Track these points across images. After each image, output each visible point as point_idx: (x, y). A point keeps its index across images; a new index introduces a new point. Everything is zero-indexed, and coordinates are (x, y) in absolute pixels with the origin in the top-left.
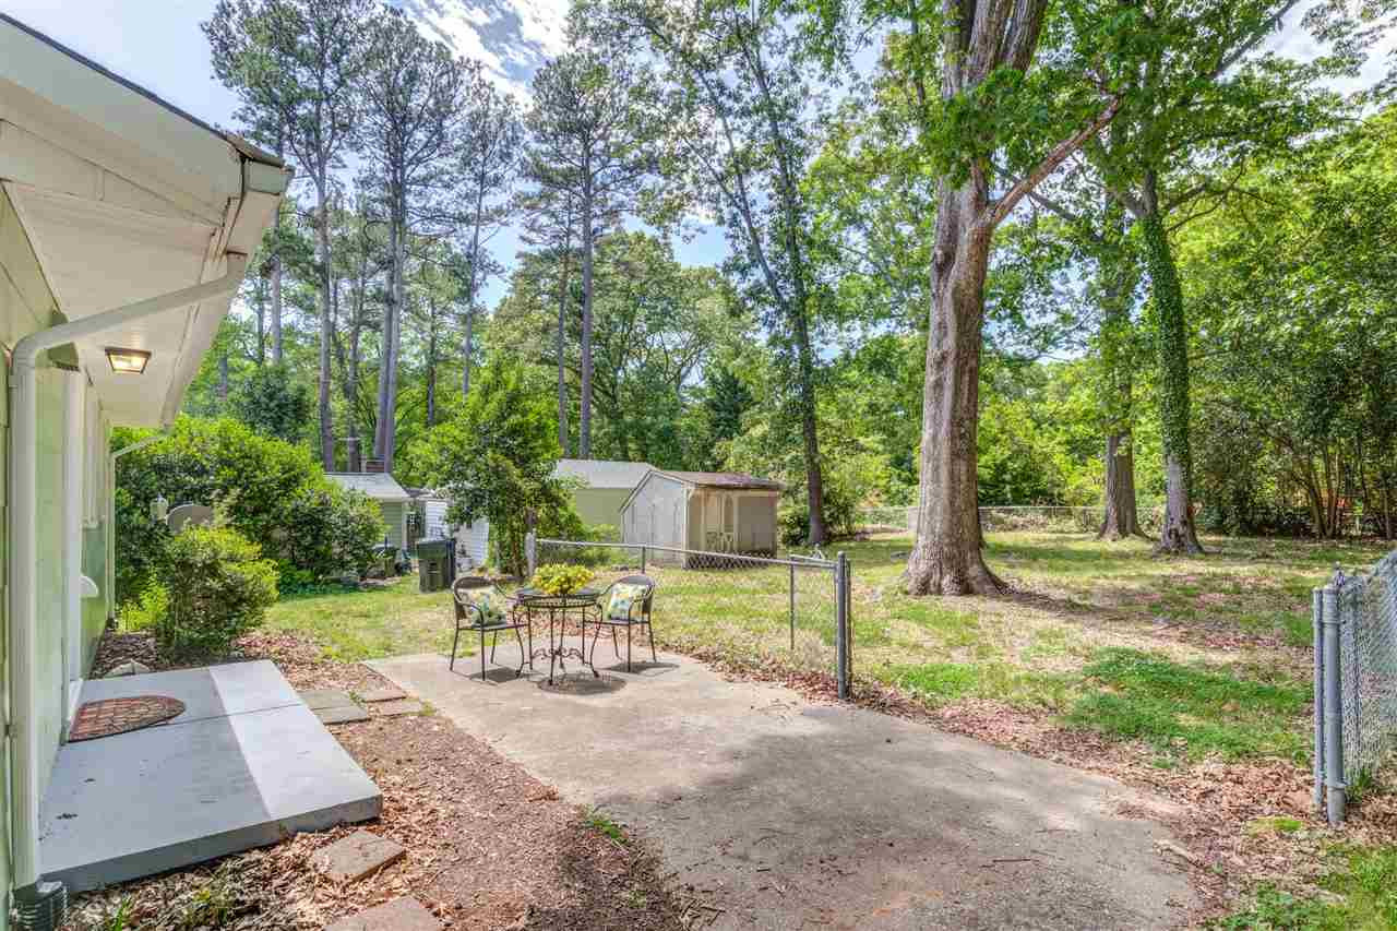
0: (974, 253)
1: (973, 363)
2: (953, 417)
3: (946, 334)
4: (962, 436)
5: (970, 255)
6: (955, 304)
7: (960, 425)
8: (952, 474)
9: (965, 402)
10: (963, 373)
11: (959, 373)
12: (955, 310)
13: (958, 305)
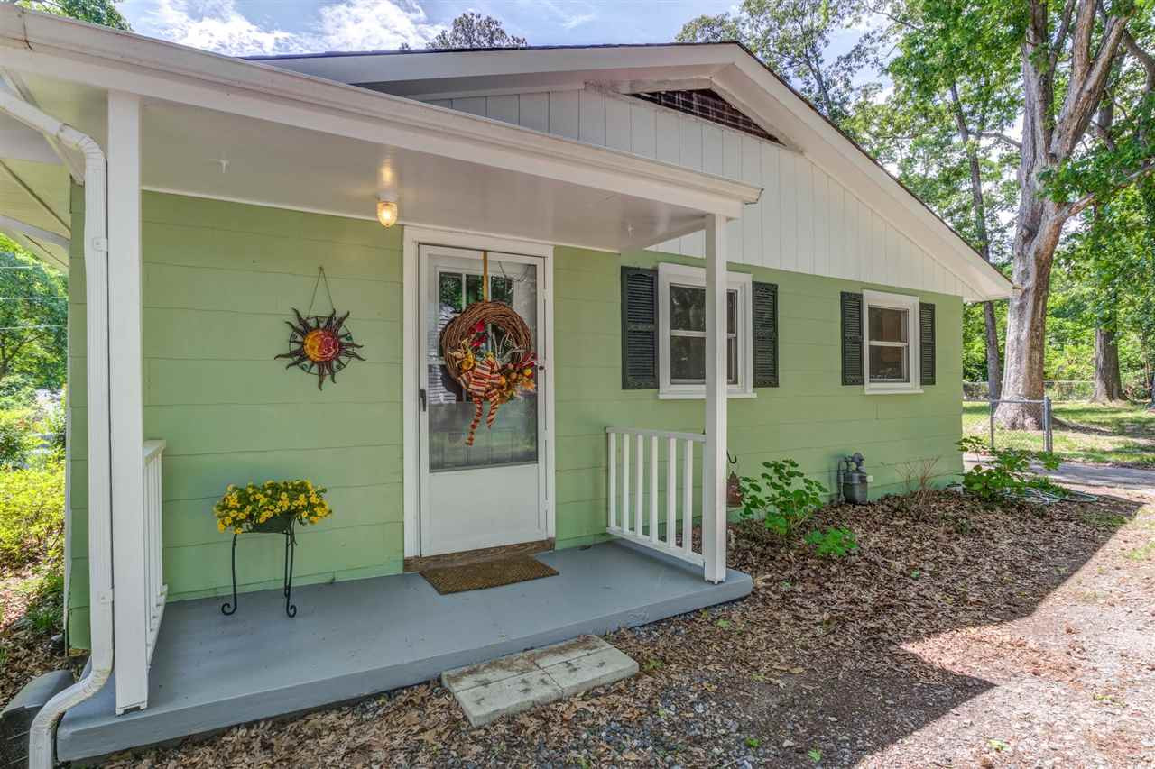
0: (1053, 231)
1: (1045, 293)
2: (1032, 326)
3: (1028, 277)
4: (1038, 337)
5: (1051, 233)
6: (1036, 259)
7: (1036, 330)
8: (1030, 359)
9: (1040, 317)
10: (1039, 300)
11: (1037, 300)
12: (1036, 264)
13: (1038, 260)
